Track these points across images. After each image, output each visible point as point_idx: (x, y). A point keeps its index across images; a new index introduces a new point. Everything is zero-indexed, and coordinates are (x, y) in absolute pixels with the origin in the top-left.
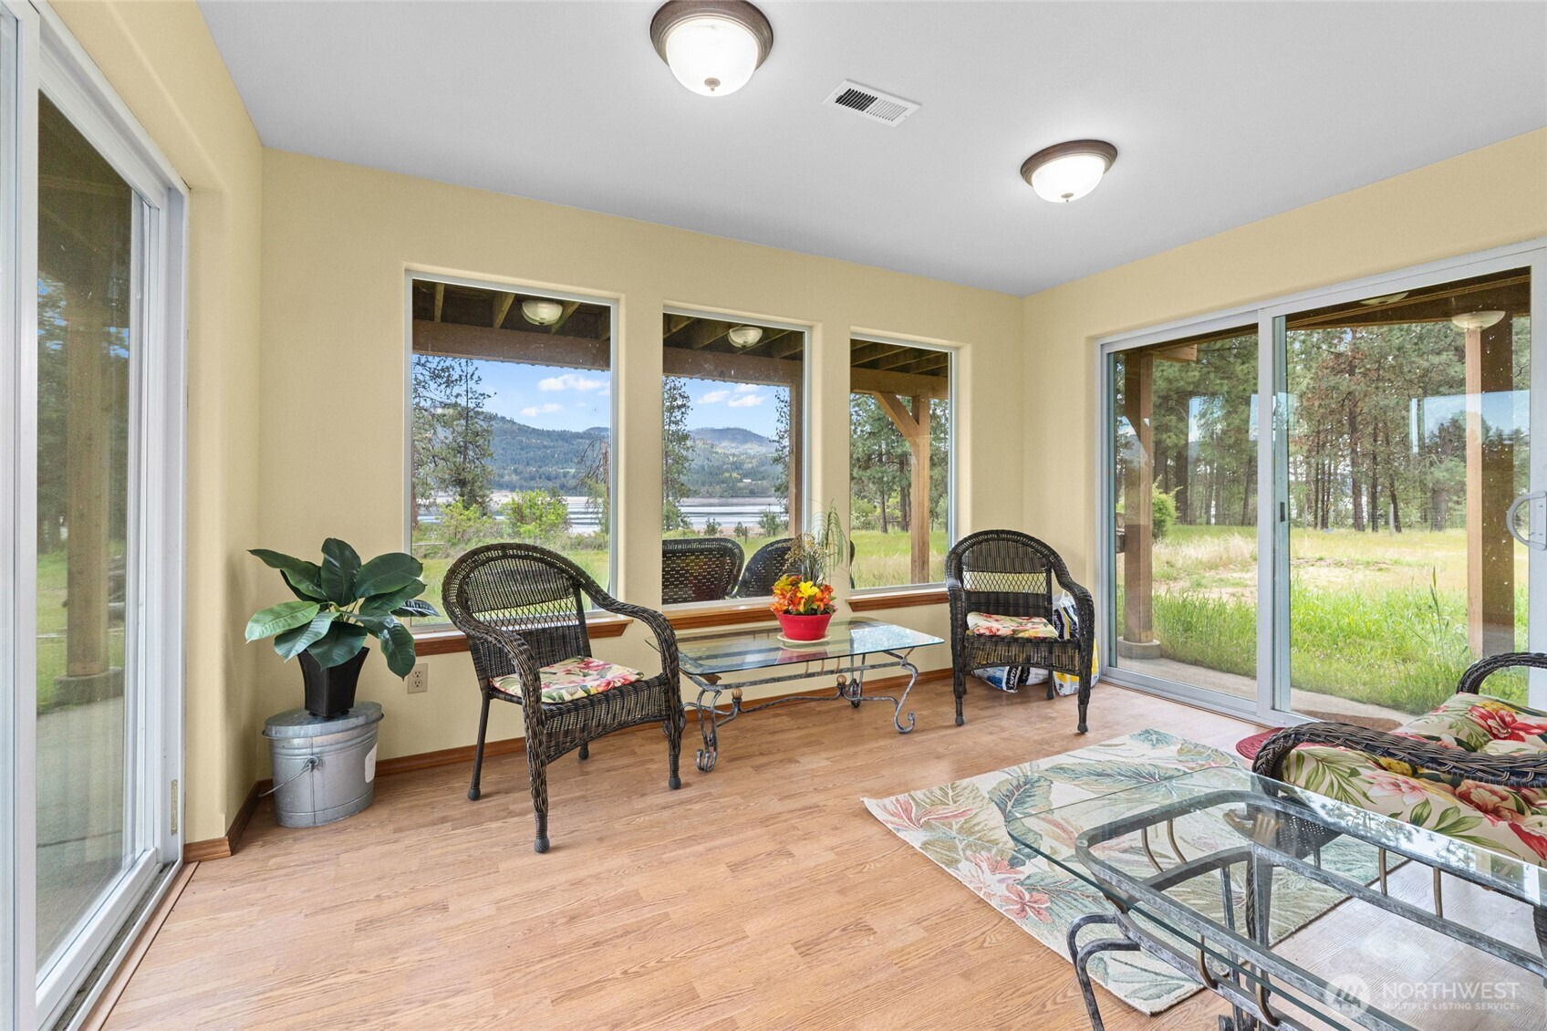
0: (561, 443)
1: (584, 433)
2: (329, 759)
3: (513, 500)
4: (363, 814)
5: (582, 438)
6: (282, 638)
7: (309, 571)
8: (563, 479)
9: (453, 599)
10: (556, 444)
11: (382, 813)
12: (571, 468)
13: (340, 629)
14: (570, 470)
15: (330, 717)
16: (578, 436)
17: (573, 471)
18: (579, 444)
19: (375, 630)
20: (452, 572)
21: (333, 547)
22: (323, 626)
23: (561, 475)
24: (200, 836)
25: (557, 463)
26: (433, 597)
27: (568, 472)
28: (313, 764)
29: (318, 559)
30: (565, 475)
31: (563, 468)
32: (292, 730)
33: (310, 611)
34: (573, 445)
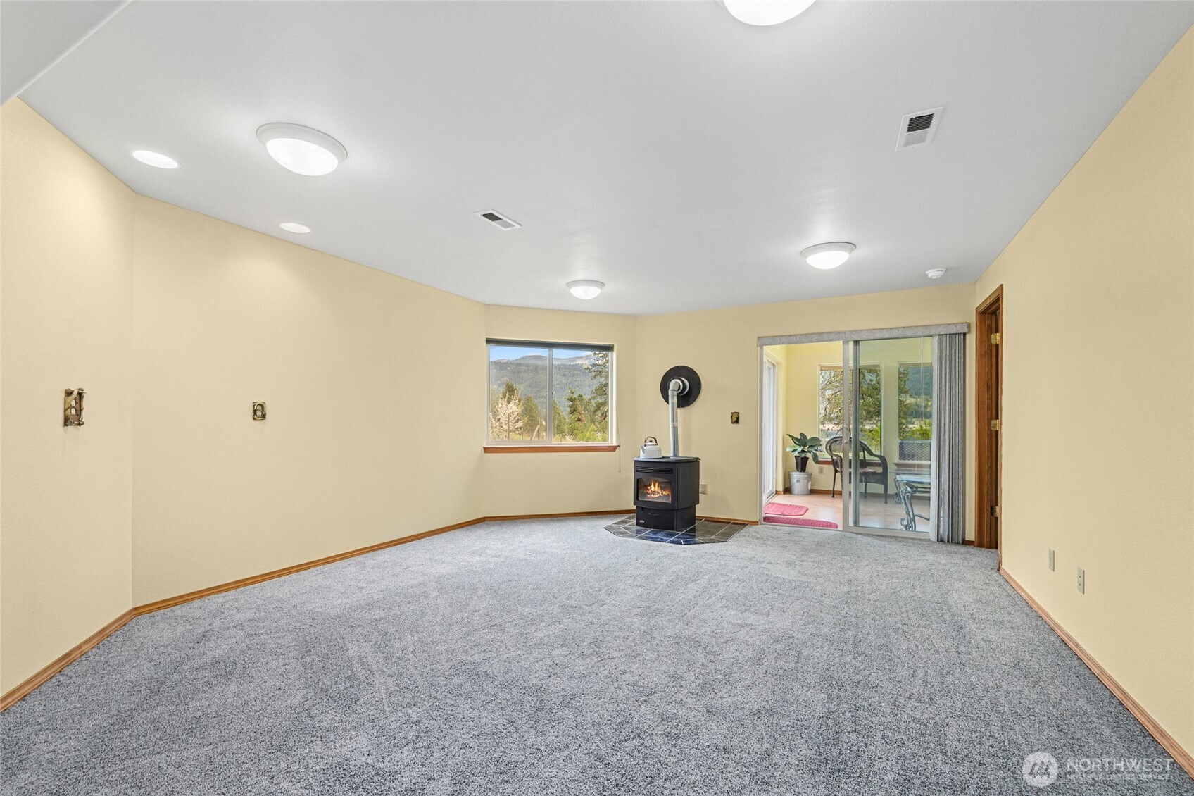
2: (801, 481)
3: (921, 427)
4: (807, 496)
6: (793, 451)
7: (797, 439)
9: (828, 448)
11: (809, 496)
13: (803, 451)
15: (801, 471)
19: (810, 452)
20: (828, 442)
21: (801, 434)
22: (800, 449)
24: (778, 490)
26: (823, 448)
28: (798, 481)
29: (799, 437)
32: (794, 473)
33: (798, 447)
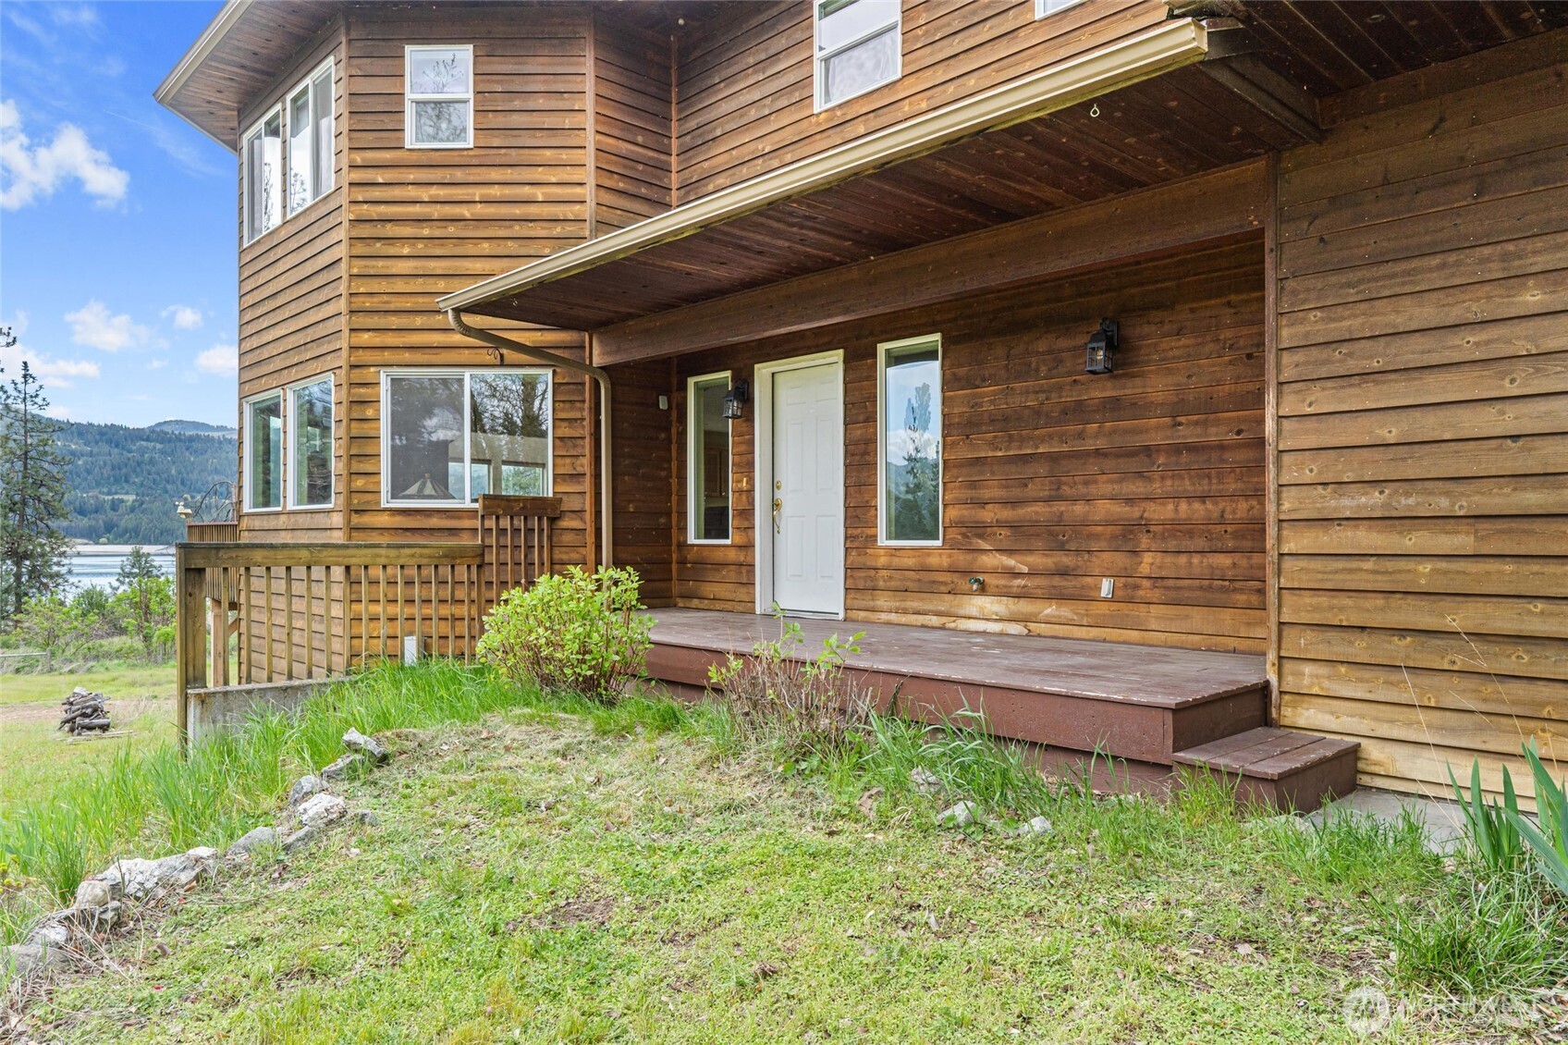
0: (105, 448)
1: (152, 429)
5: (148, 440)
8: (111, 514)
10: (96, 450)
12: (127, 493)
14: (125, 497)
16: (137, 435)
17: (131, 498)
18: (142, 451)
23: (107, 506)
25: (98, 484)
27: (122, 501)
30: (115, 506)
31: (109, 493)
34: (130, 452)
